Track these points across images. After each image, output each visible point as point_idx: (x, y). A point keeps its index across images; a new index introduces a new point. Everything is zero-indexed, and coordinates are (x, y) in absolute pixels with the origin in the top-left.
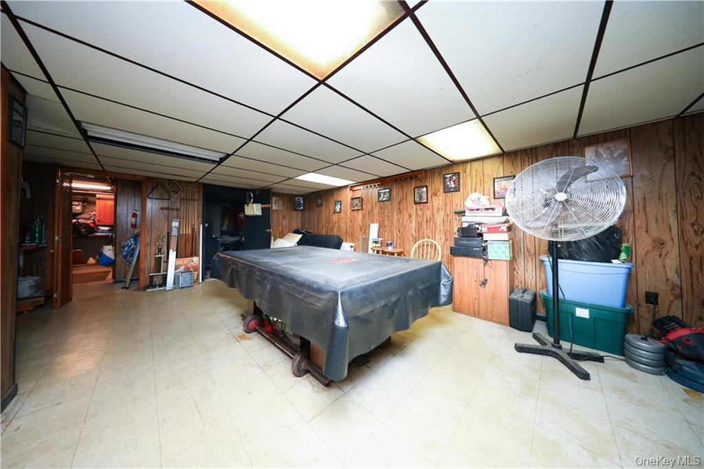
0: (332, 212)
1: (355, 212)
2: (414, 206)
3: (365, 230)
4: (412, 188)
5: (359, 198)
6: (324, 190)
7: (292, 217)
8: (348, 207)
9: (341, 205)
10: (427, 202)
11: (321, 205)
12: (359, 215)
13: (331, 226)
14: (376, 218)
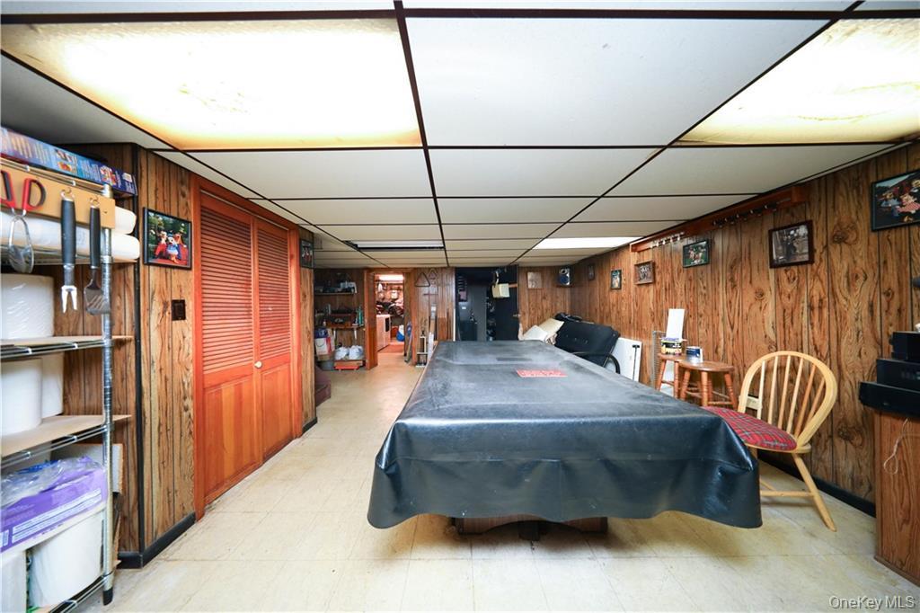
0: (608, 288)
1: (644, 287)
2: (772, 272)
3: (661, 320)
4: (766, 232)
5: (648, 263)
6: (596, 255)
7: (557, 297)
8: (632, 280)
9: (620, 277)
10: (811, 261)
11: (594, 278)
12: (650, 293)
13: (607, 310)
14: (681, 298)
